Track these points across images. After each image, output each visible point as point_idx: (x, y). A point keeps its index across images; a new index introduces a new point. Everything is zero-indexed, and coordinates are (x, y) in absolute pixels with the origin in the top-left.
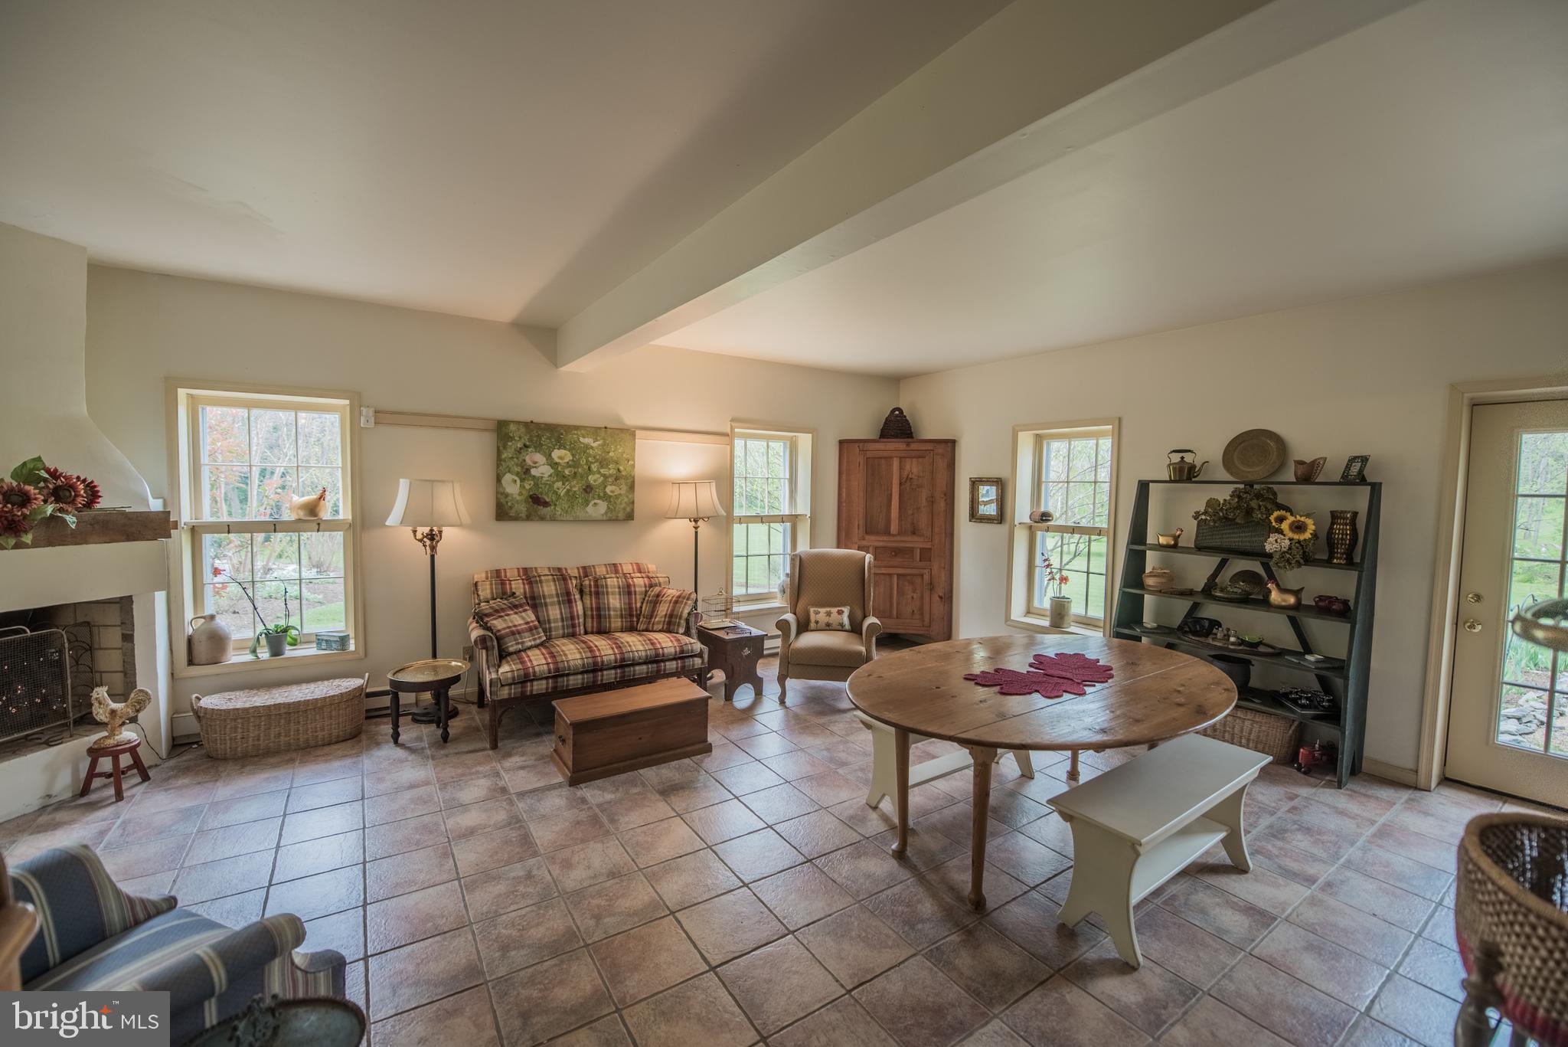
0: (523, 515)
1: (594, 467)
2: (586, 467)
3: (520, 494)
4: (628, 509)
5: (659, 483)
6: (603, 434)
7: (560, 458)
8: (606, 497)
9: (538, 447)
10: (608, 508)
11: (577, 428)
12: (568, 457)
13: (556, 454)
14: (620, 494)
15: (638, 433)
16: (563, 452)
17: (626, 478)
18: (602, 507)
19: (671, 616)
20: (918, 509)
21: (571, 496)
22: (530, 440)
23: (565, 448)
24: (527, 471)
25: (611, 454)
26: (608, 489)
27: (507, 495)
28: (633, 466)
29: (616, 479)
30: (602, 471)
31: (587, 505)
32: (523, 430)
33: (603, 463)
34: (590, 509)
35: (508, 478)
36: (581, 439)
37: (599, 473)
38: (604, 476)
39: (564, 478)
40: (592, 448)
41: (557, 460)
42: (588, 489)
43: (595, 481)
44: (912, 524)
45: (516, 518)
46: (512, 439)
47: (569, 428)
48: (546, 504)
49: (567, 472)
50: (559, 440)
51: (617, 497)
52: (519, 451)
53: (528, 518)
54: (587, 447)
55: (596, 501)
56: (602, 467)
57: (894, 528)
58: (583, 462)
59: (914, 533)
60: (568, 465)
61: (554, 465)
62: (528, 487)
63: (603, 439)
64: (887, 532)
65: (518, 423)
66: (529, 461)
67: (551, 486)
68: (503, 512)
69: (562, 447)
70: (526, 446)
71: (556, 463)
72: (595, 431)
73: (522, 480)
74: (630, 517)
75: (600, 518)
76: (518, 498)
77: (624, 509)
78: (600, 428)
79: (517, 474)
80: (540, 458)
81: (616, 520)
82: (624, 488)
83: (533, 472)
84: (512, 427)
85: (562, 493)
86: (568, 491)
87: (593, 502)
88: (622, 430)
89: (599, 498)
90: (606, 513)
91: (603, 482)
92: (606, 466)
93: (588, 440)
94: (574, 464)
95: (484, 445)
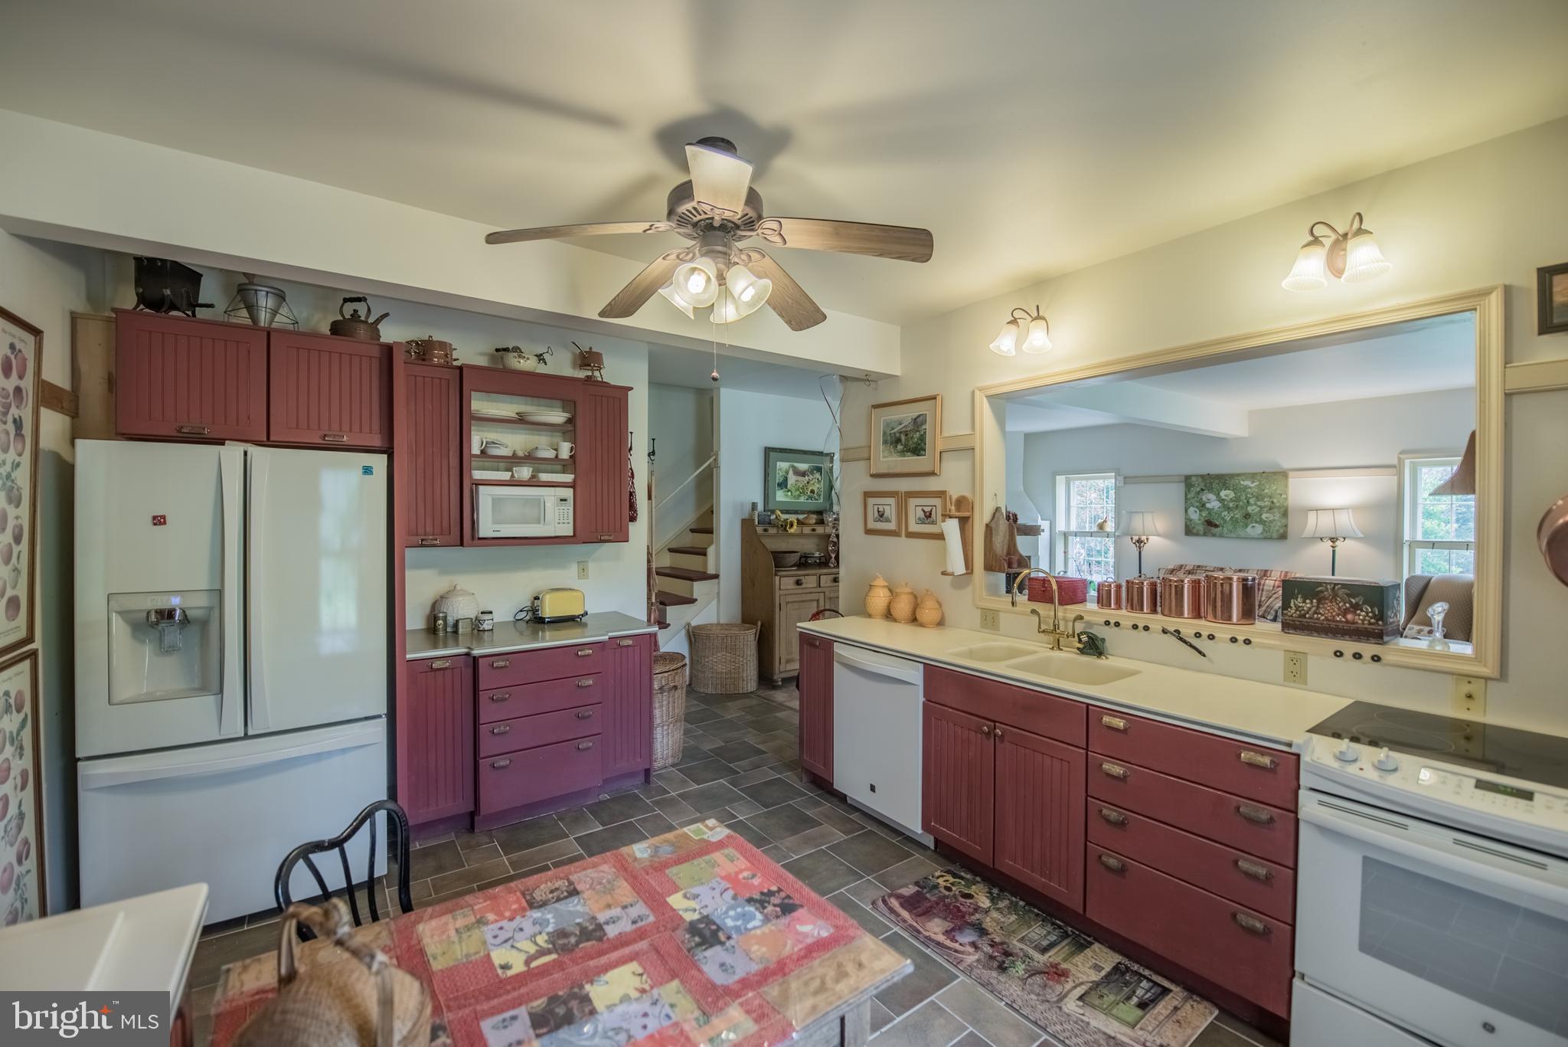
0: (1201, 533)
1: (1252, 501)
2: (1245, 501)
3: (1199, 520)
4: (1281, 531)
5: (1306, 510)
6: (1259, 477)
7: (1226, 496)
8: (1262, 522)
9: (1210, 490)
10: (1264, 530)
11: (1238, 475)
12: (1232, 495)
13: (1223, 494)
14: (1274, 520)
15: (1291, 474)
16: (1228, 492)
17: (1279, 508)
18: (1259, 529)
21: (1235, 521)
22: (1205, 486)
23: (1229, 489)
24: (1204, 505)
25: (1266, 491)
26: (1264, 516)
27: (1191, 520)
28: (1286, 499)
29: (1270, 509)
30: (1259, 503)
31: (1247, 527)
32: (1200, 480)
33: (1260, 497)
34: (1249, 529)
35: (1191, 510)
36: (1242, 482)
37: (1256, 504)
38: (1260, 507)
39: (1229, 509)
40: (1250, 488)
41: (1224, 497)
42: (1247, 516)
43: (1253, 511)
45: (1197, 535)
46: (1194, 486)
47: (1232, 476)
48: (1216, 526)
49: (1231, 505)
50: (1225, 484)
51: (1271, 522)
52: (1198, 493)
53: (1205, 534)
54: (1246, 487)
55: (1254, 525)
56: (1258, 501)
58: (1243, 497)
60: (1232, 500)
61: (1221, 500)
62: (1204, 515)
63: (1259, 481)
65: (1197, 476)
66: (1204, 499)
67: (1220, 514)
68: (1189, 531)
69: (1227, 488)
70: (1202, 490)
71: (1223, 500)
72: (1253, 476)
73: (1200, 511)
74: (1283, 537)
75: (1257, 536)
76: (1199, 522)
77: (1278, 531)
78: (1256, 474)
79: (1197, 507)
80: (1212, 496)
81: (1271, 538)
82: (1277, 516)
83: (1208, 505)
84: (1194, 479)
85: (1228, 518)
86: (1232, 517)
87: (1251, 525)
88: (1275, 473)
89: (1256, 522)
90: (1262, 533)
91: (1259, 511)
92: (1263, 500)
93: (1247, 483)
94: (1237, 499)
95: (1177, 491)
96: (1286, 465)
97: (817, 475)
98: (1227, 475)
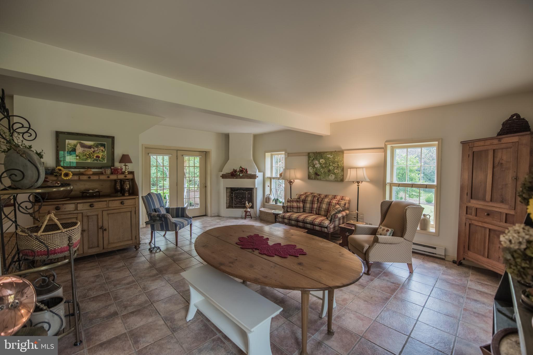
0: (313, 178)
1: (331, 164)
2: (329, 164)
3: (313, 172)
4: (341, 178)
6: (333, 153)
7: (322, 162)
8: (334, 174)
9: (317, 159)
10: (335, 177)
11: (326, 152)
12: (324, 161)
13: (321, 160)
14: (339, 173)
15: (345, 152)
16: (322, 160)
17: (341, 167)
18: (333, 177)
21: (325, 173)
22: (315, 157)
23: (323, 159)
24: (314, 166)
25: (336, 160)
26: (335, 171)
27: (310, 173)
28: (343, 163)
29: (337, 168)
30: (333, 165)
31: (329, 176)
32: (313, 154)
33: (334, 162)
34: (330, 177)
35: (310, 168)
36: (327, 156)
37: (332, 166)
38: (334, 167)
39: (323, 168)
40: (330, 158)
41: (321, 162)
42: (329, 171)
43: (331, 168)
45: (312, 179)
46: (311, 157)
47: (324, 153)
48: (319, 175)
49: (324, 166)
50: (321, 156)
51: (338, 173)
52: (312, 160)
53: (315, 179)
54: (329, 158)
55: (332, 175)
56: (333, 164)
58: (328, 162)
60: (324, 164)
61: (320, 164)
62: (314, 170)
63: (334, 155)
66: (315, 163)
67: (320, 170)
68: (309, 178)
69: (322, 158)
70: (314, 159)
71: (321, 163)
72: (331, 153)
73: (313, 168)
74: (342, 180)
75: (333, 180)
76: (312, 173)
77: (340, 178)
78: (333, 152)
79: (312, 167)
80: (317, 162)
81: (337, 181)
82: (340, 170)
83: (316, 166)
84: (311, 154)
86: (324, 171)
87: (331, 175)
88: (339, 151)
89: (333, 174)
90: (334, 179)
91: (334, 168)
92: (335, 164)
93: (329, 156)
94: (325, 163)
95: (305, 159)
96: (343, 148)
97: (102, 148)
98: (322, 152)
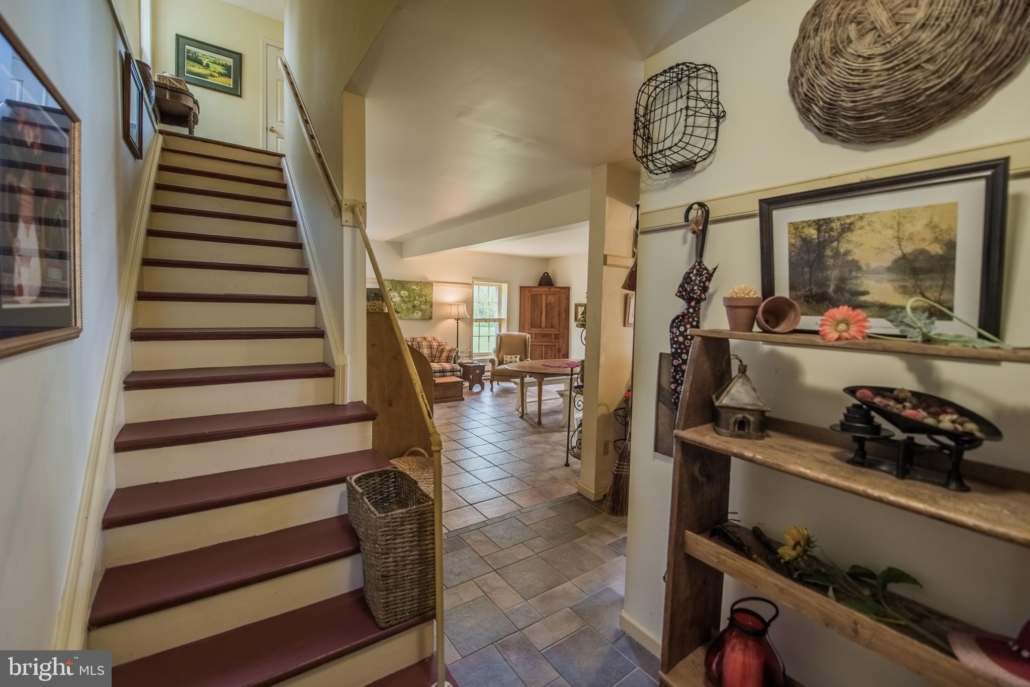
1: (417, 298)
2: (413, 298)
4: (430, 315)
5: (443, 304)
7: (404, 294)
8: (421, 310)
9: (396, 290)
10: (422, 314)
11: (410, 282)
12: (407, 294)
13: (402, 292)
14: (427, 309)
15: (434, 284)
16: (405, 292)
17: (429, 302)
18: (420, 314)
19: (448, 356)
20: (554, 317)
21: (408, 309)
22: (393, 287)
23: (406, 290)
25: (424, 293)
26: (422, 307)
28: (432, 297)
29: (425, 303)
30: (420, 299)
31: (414, 313)
32: (390, 283)
33: (420, 296)
34: (415, 315)
36: (412, 287)
37: (418, 300)
38: (420, 301)
39: (405, 302)
40: (416, 290)
41: (402, 295)
42: (414, 307)
43: (417, 303)
44: (551, 323)
47: (407, 282)
49: (406, 300)
50: (403, 287)
54: (414, 290)
57: (543, 325)
58: (412, 295)
59: (552, 327)
60: (407, 297)
61: (401, 297)
63: (420, 286)
64: (540, 327)
65: (388, 280)
66: (392, 295)
67: (400, 305)
69: (404, 290)
70: (391, 289)
72: (417, 283)
74: (431, 318)
75: (419, 318)
77: (428, 315)
78: (419, 282)
80: (396, 294)
81: (425, 319)
82: (428, 306)
83: (394, 300)
84: (387, 282)
85: (404, 308)
86: (407, 307)
87: (416, 312)
88: (427, 283)
89: (418, 310)
90: (421, 316)
91: (420, 304)
92: (421, 298)
93: (414, 287)
94: (409, 297)
96: (433, 279)
98: (404, 281)
